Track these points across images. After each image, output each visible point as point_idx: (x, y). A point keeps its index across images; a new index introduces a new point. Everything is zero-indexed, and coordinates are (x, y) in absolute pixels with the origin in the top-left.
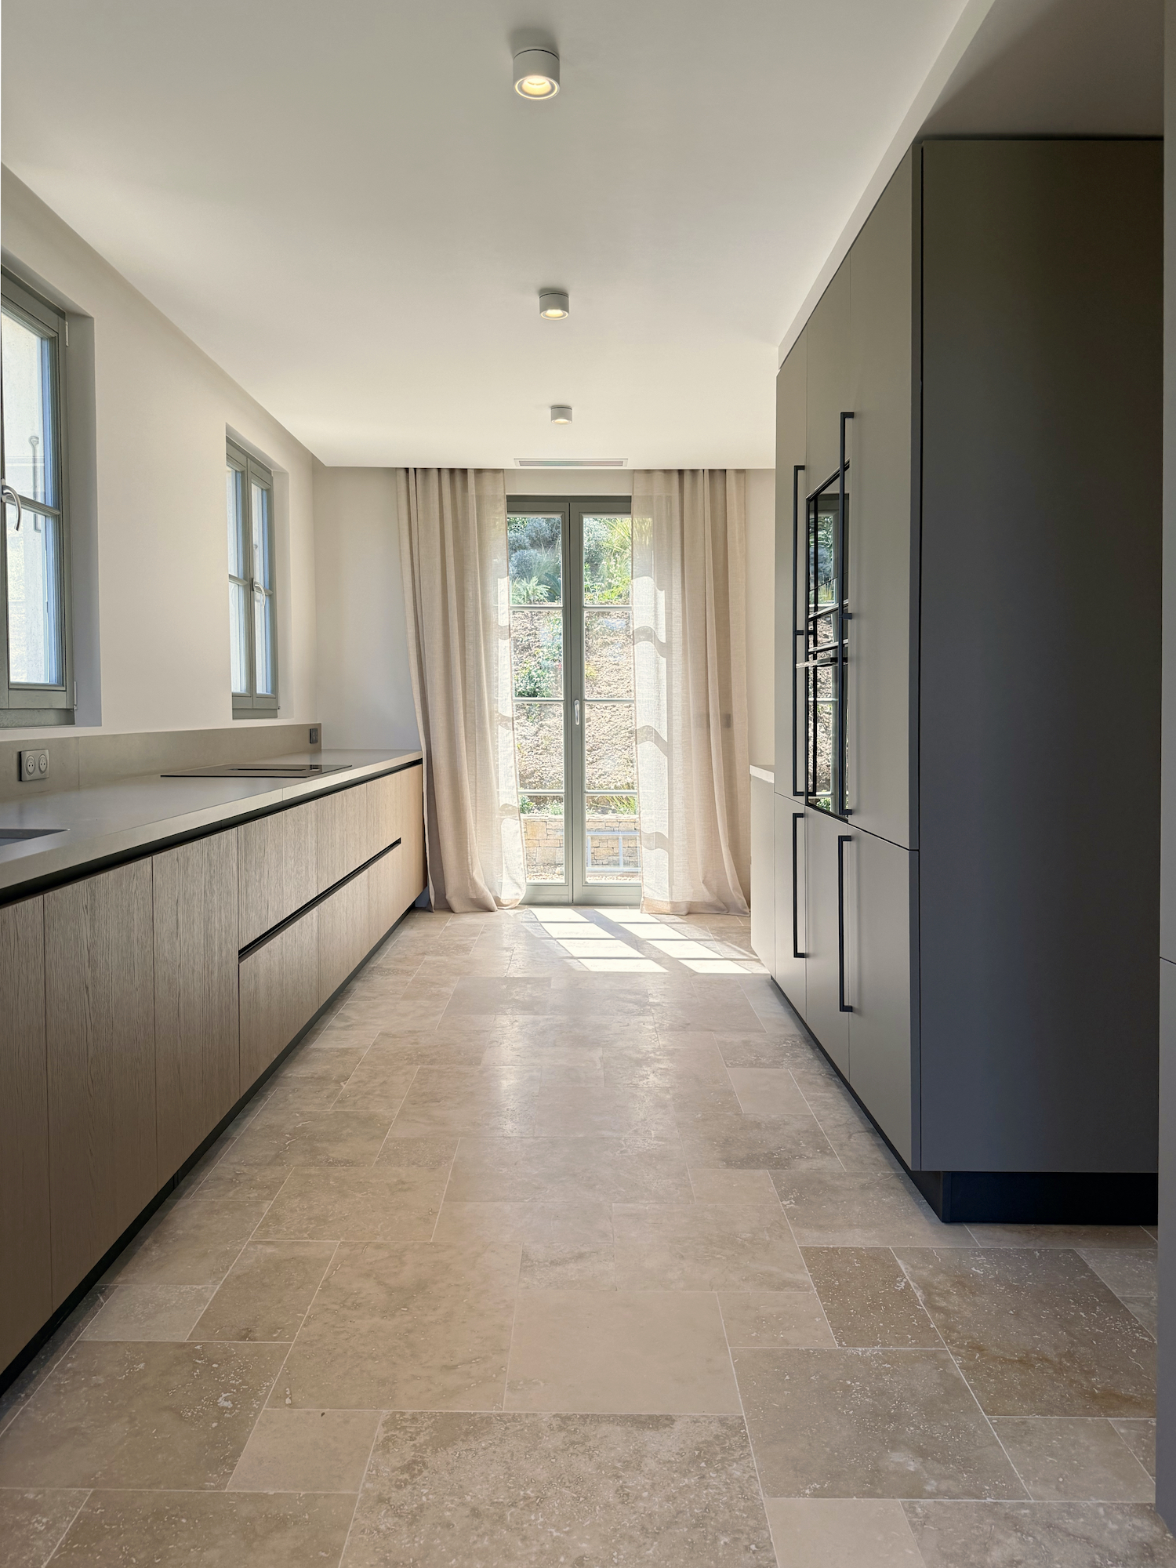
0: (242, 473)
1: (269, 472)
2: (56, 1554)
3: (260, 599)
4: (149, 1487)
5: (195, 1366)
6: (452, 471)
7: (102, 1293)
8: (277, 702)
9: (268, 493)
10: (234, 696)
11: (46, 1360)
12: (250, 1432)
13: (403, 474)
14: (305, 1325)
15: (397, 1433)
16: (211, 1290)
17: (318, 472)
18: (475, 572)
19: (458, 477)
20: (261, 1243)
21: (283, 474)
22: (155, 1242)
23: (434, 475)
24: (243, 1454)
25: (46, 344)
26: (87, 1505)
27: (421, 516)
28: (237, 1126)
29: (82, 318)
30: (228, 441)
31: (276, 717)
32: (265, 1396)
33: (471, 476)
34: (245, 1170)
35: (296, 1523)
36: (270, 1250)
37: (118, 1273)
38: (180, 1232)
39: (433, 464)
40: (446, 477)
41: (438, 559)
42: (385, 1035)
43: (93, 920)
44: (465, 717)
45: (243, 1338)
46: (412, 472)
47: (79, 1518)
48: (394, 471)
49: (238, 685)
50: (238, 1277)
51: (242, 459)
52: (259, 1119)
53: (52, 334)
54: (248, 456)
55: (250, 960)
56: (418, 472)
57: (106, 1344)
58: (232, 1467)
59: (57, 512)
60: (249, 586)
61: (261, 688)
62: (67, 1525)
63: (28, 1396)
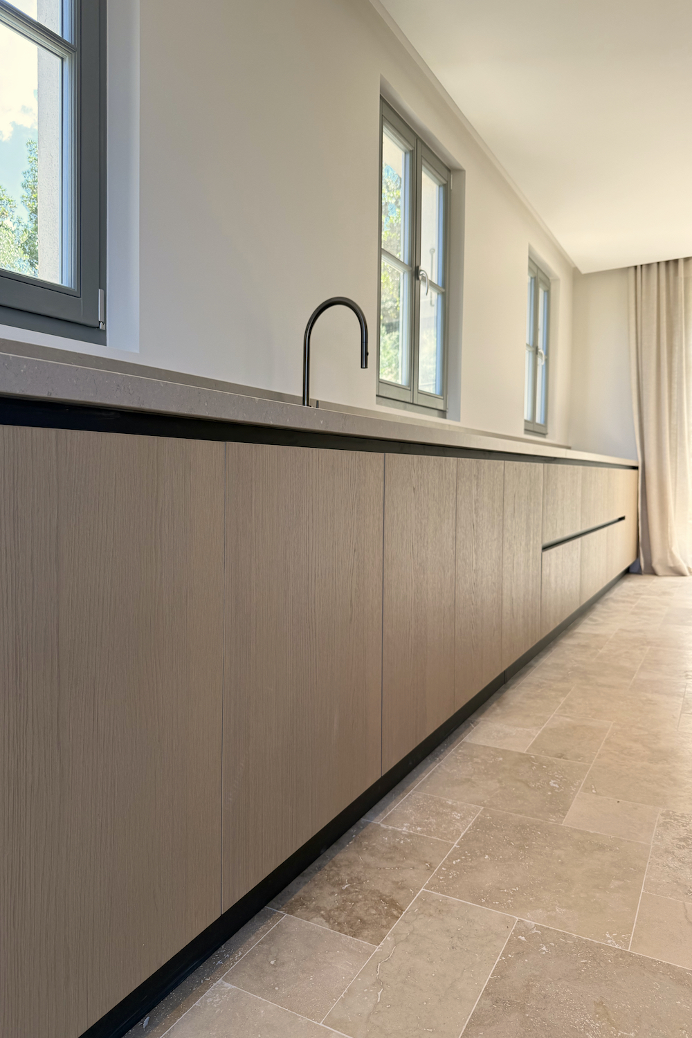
0: (535, 278)
1: (549, 280)
2: (468, 830)
3: (541, 362)
4: (515, 813)
5: (533, 765)
6: (667, 262)
7: (472, 723)
8: (546, 430)
9: (548, 292)
10: (526, 421)
11: (447, 746)
12: (572, 801)
13: (632, 271)
14: (598, 758)
15: (672, 821)
16: (537, 733)
17: (577, 277)
18: (681, 332)
19: (671, 267)
20: (562, 716)
21: (557, 280)
22: (498, 706)
23: (655, 268)
24: (570, 810)
25: (442, 189)
26: (481, 813)
27: (644, 297)
28: (537, 661)
29: (460, 171)
30: (530, 258)
31: (545, 437)
32: (579, 786)
33: (681, 264)
34: (545, 681)
35: (611, 850)
36: (568, 720)
37: (480, 715)
38: (512, 704)
39: (653, 259)
40: (663, 267)
41: (655, 326)
42: (622, 630)
43: (477, 485)
44: (670, 437)
45: (560, 757)
46: (639, 268)
47: (478, 818)
48: (625, 270)
49: (527, 415)
50: (551, 729)
51: (535, 270)
52: (549, 660)
53: (445, 182)
54: (538, 268)
55: (547, 553)
56: (644, 267)
57: (479, 746)
58: (565, 815)
59: (443, 290)
60: (536, 351)
61: (538, 420)
62: (472, 820)
63: (440, 760)
